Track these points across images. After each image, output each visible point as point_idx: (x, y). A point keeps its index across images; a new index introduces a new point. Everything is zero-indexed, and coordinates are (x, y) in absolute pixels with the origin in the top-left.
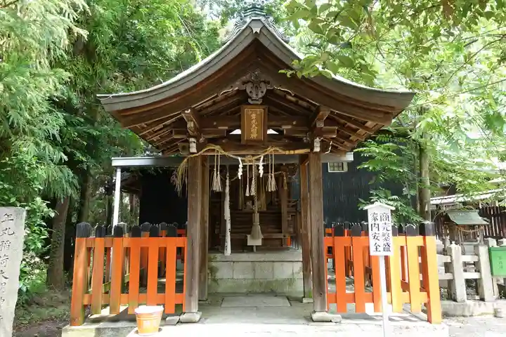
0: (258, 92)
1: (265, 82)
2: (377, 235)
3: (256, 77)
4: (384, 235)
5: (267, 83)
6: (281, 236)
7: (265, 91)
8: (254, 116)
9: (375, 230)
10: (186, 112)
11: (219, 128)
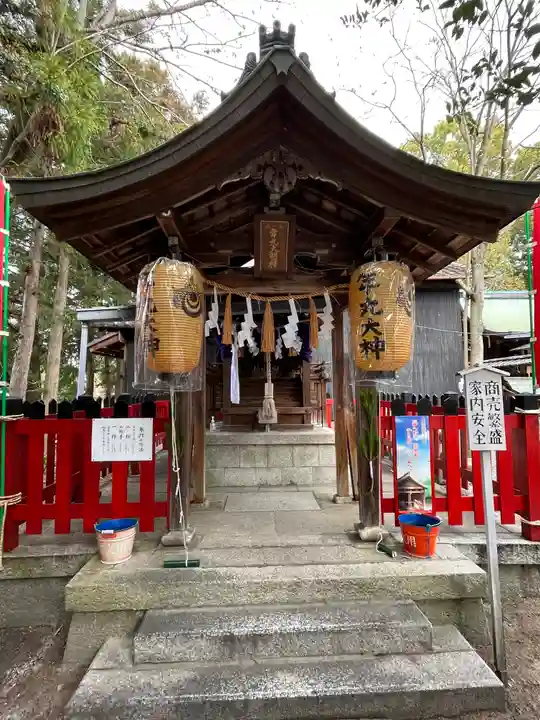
0: (283, 183)
1: (293, 166)
2: (480, 417)
3: (281, 157)
4: (490, 418)
5: (298, 168)
6: (302, 411)
7: (294, 182)
8: (274, 233)
9: (477, 408)
10: (165, 214)
11: (221, 252)
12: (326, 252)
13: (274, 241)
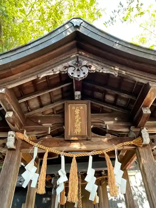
0: (80, 74)
5: (89, 67)
8: (77, 111)
11: (44, 125)
12: (112, 122)
13: (77, 116)
